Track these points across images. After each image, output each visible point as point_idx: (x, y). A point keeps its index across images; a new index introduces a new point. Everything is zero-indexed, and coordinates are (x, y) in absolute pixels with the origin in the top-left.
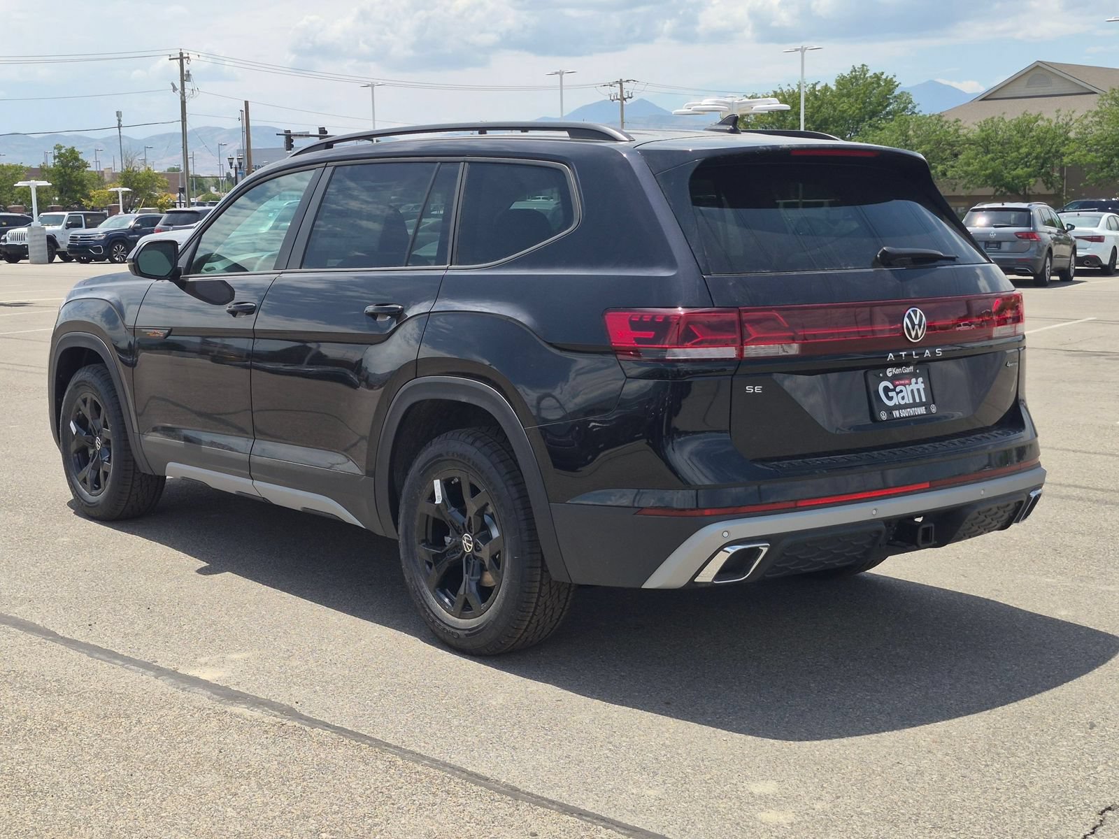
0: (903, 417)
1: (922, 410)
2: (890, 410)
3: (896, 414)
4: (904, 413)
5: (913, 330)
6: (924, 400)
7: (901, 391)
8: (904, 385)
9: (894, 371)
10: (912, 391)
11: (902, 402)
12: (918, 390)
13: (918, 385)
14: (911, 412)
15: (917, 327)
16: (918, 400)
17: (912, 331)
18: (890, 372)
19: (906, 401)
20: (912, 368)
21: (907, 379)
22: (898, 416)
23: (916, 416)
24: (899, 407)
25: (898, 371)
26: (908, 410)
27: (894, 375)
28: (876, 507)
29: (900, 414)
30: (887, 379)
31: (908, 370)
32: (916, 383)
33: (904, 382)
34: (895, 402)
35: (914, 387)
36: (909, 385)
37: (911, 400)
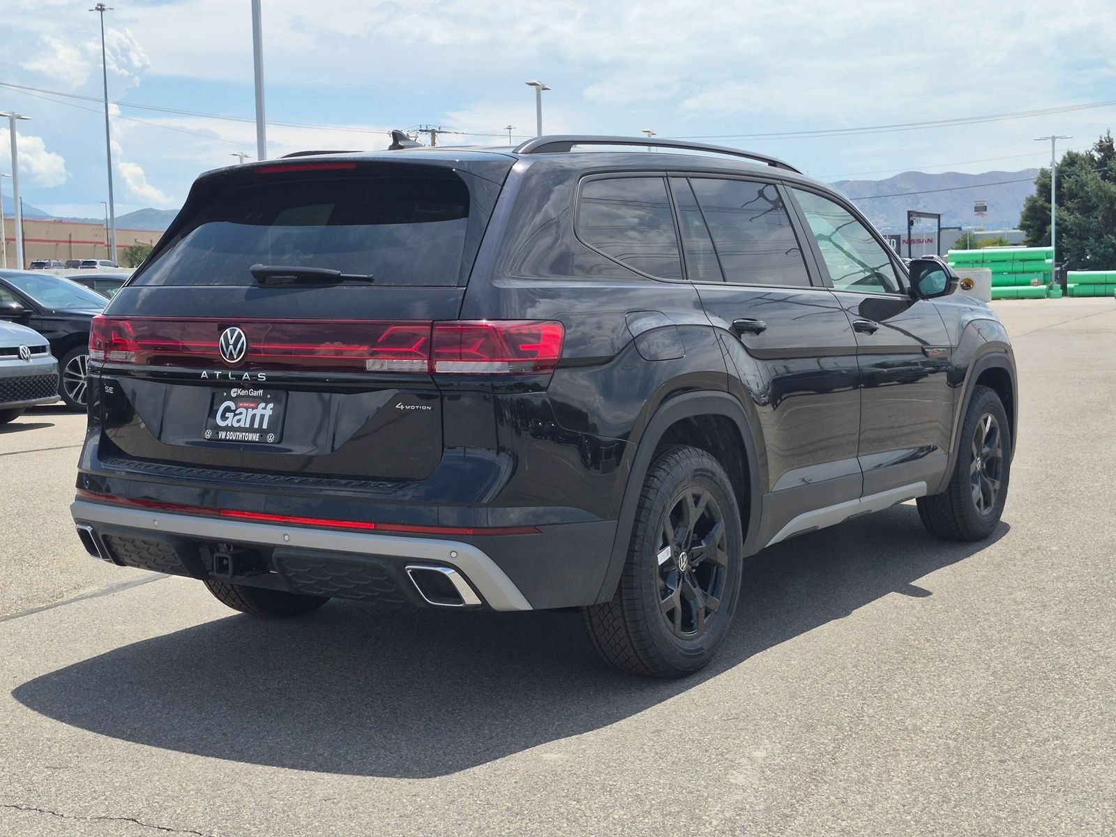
0: (229, 440)
1: (255, 437)
2: (217, 428)
3: (222, 435)
4: (231, 436)
5: (227, 350)
6: (265, 426)
7: (241, 413)
8: (247, 409)
9: (239, 391)
10: (254, 416)
11: (236, 425)
12: (262, 416)
13: (266, 411)
14: (241, 436)
16: (256, 426)
17: (227, 353)
18: (234, 392)
19: (242, 424)
20: (261, 392)
21: (253, 402)
22: (223, 437)
23: (245, 441)
24: (227, 429)
25: (244, 393)
26: (238, 433)
27: (238, 396)
29: (226, 436)
30: (232, 399)
31: (255, 393)
32: (263, 408)
33: (247, 405)
34: (228, 422)
35: (259, 412)
36: (253, 409)
37: (247, 425)
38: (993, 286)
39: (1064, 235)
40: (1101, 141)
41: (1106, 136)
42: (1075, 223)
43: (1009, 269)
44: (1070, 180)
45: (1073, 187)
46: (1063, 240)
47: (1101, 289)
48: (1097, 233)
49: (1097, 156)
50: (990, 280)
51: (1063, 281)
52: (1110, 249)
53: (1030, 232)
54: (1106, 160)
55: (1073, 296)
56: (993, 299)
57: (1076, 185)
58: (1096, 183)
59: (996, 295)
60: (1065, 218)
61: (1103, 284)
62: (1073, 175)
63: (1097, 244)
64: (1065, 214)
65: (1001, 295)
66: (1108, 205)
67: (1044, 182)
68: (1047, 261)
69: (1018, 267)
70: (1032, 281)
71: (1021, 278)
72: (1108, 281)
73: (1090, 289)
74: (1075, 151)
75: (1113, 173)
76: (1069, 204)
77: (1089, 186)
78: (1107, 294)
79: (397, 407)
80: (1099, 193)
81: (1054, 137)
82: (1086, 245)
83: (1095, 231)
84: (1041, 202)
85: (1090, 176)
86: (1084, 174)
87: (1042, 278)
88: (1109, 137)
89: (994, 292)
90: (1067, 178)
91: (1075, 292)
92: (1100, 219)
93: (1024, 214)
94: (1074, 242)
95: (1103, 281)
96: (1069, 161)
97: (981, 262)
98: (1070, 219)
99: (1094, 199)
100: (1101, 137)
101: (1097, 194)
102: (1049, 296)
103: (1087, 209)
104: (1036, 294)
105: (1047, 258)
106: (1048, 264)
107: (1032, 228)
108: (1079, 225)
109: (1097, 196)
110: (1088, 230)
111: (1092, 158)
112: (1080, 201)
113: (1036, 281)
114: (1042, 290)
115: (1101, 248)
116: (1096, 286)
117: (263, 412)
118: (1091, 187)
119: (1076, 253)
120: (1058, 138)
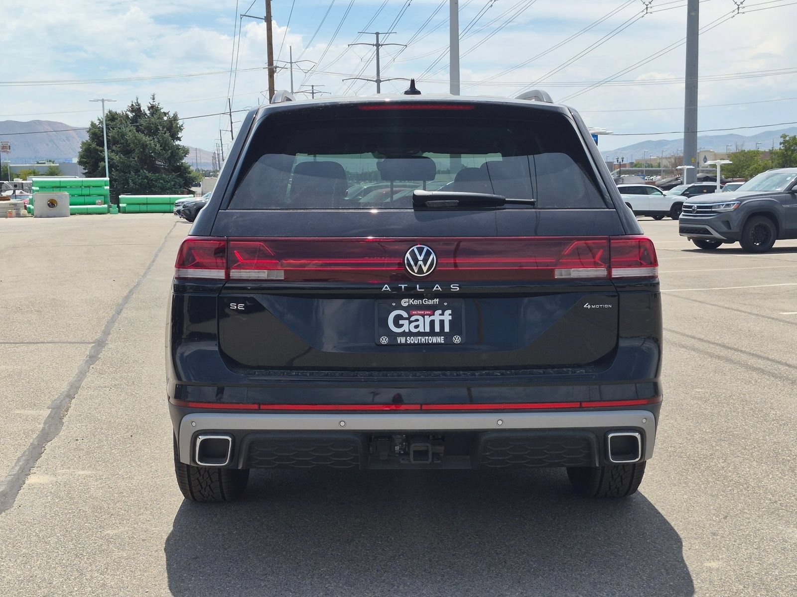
0: (411, 344)
1: (439, 340)
2: (393, 336)
3: (401, 340)
4: (411, 340)
5: (416, 265)
6: (447, 329)
7: (417, 320)
8: (423, 316)
11: (414, 330)
12: (442, 323)
14: (424, 340)
15: (420, 263)
17: (414, 268)
18: (405, 302)
19: (421, 329)
21: (429, 310)
22: (404, 342)
23: (429, 344)
24: (404, 334)
25: (416, 302)
26: (420, 338)
28: (343, 419)
29: (406, 340)
30: (404, 309)
31: (430, 302)
32: (440, 315)
33: (422, 312)
34: (405, 328)
35: (437, 317)
36: (430, 315)
37: (428, 330)
38: (70, 205)
39: (113, 169)
40: (132, 105)
41: (136, 102)
42: (120, 161)
43: (80, 193)
44: (114, 131)
45: (116, 136)
46: (113, 173)
47: (144, 208)
48: (135, 168)
49: (131, 115)
50: (68, 202)
51: (117, 201)
52: (145, 180)
53: (86, 166)
54: (136, 118)
55: (125, 212)
56: (71, 214)
57: (118, 135)
58: (133, 134)
59: (73, 212)
60: (113, 157)
61: (144, 204)
62: (116, 127)
63: (136, 176)
64: (113, 155)
65: (76, 211)
66: (141, 150)
67: (95, 131)
68: (106, 187)
69: (86, 191)
70: (97, 202)
71: (88, 199)
72: (149, 202)
73: (137, 208)
74: (114, 111)
75: (143, 128)
76: (114, 148)
77: (128, 136)
78: (148, 211)
79: (585, 306)
80: (136, 141)
81: (103, 99)
82: (129, 177)
83: (134, 167)
84: (94, 145)
85: (128, 129)
86: (124, 127)
87: (103, 200)
88: (138, 102)
89: (71, 209)
90: (111, 129)
91: (127, 209)
92: (136, 158)
93: (82, 154)
94: (120, 175)
95: (145, 202)
96: (111, 117)
97: (60, 187)
98: (116, 158)
99: (132, 145)
100: (132, 102)
101: (134, 141)
102: (109, 212)
103: (127, 152)
104: (101, 211)
105: (105, 186)
106: (107, 190)
107: (87, 163)
108: (123, 163)
109: (134, 143)
110: (129, 166)
111: (127, 116)
112: (121, 146)
113: (100, 201)
114: (104, 208)
115: (139, 179)
116: (141, 205)
117: (442, 318)
118: (129, 136)
119: (122, 182)
120: (106, 100)
